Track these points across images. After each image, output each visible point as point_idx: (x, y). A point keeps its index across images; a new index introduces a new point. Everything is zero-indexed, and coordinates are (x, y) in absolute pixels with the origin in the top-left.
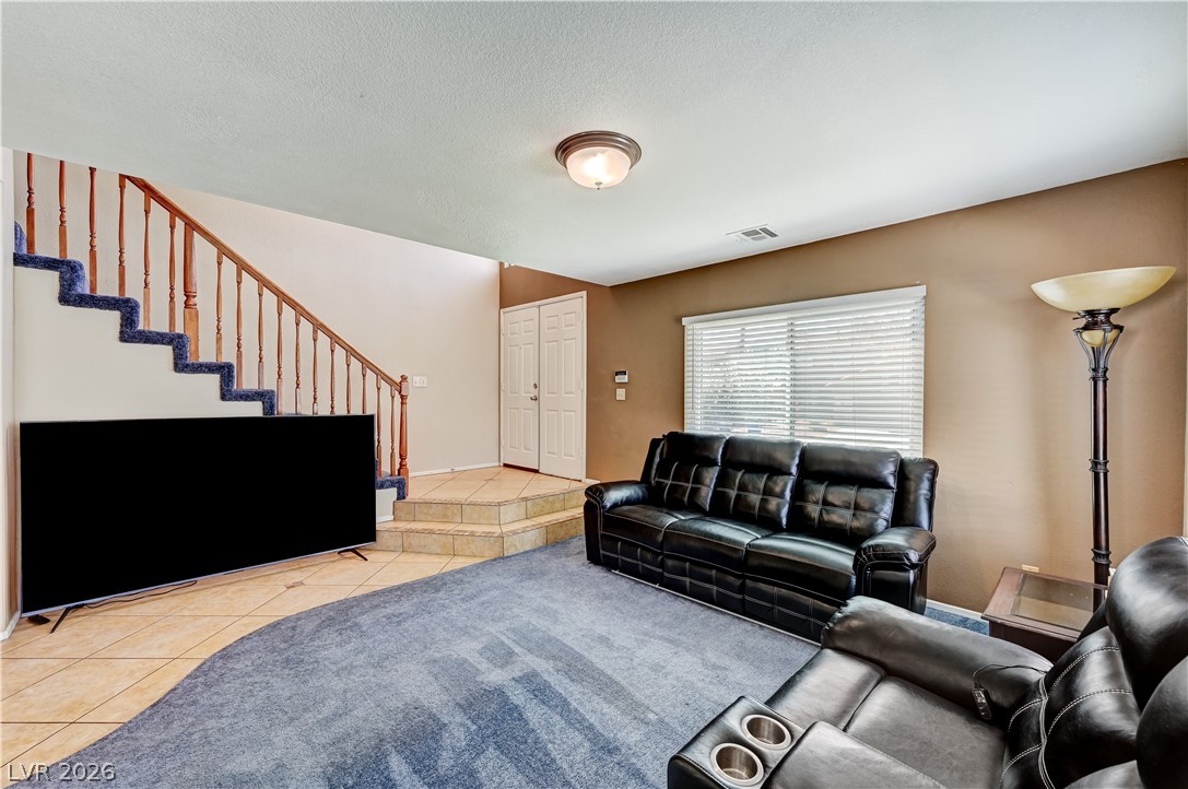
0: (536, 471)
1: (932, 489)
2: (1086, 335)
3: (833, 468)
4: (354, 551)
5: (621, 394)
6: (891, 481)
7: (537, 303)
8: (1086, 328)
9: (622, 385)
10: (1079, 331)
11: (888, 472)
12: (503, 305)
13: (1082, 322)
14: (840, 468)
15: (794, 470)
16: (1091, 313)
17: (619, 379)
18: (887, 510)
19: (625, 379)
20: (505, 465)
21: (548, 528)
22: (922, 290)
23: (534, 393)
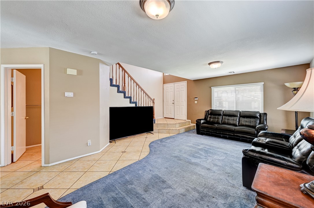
0: (174, 119)
1: (266, 118)
2: (294, 92)
3: (247, 115)
4: (150, 133)
5: (196, 102)
6: (259, 117)
7: (174, 83)
8: (294, 91)
9: (196, 100)
10: (293, 91)
11: (258, 115)
12: (164, 83)
13: (293, 90)
14: (248, 115)
15: (239, 116)
16: (295, 88)
17: (195, 99)
18: (258, 121)
19: (197, 99)
20: (165, 118)
21: (186, 128)
22: (263, 83)
23: (173, 102)
